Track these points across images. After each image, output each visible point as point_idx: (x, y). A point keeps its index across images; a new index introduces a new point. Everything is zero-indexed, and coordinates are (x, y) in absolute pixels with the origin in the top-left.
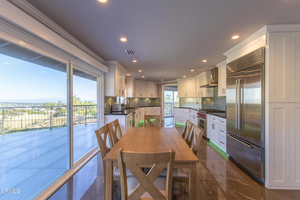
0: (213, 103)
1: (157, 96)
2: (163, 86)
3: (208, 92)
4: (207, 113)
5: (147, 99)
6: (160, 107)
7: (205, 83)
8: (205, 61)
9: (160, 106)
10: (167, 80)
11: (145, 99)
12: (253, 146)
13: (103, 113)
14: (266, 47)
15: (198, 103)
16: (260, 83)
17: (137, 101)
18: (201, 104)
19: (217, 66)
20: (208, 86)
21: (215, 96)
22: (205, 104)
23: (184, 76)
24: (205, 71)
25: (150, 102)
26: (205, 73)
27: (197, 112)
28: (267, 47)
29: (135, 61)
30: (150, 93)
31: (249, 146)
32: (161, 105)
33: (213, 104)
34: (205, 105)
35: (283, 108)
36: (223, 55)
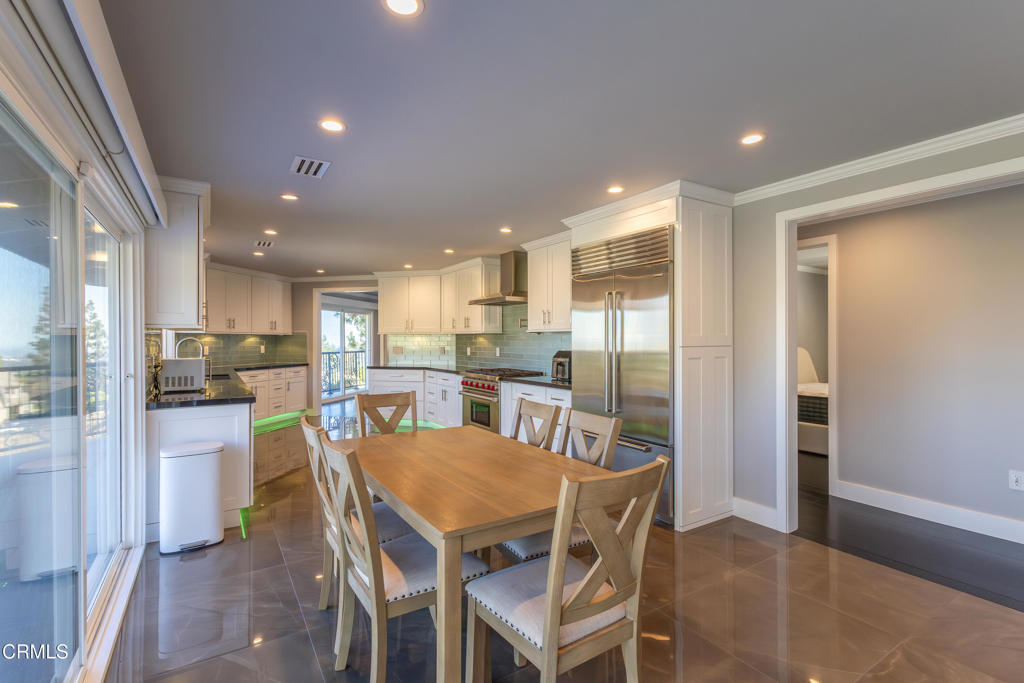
0: (498, 349)
1: (293, 328)
2: (317, 294)
3: (489, 318)
4: (501, 379)
5: (251, 340)
6: (304, 368)
7: (480, 292)
8: (506, 230)
9: (307, 365)
10: (339, 272)
11: (245, 339)
12: (650, 445)
13: (142, 400)
14: (677, 226)
15: (443, 351)
16: (665, 300)
17: (210, 349)
18: (454, 353)
19: (525, 247)
20: (489, 302)
21: (506, 329)
22: (469, 354)
23: (408, 264)
24: (483, 256)
25: (263, 348)
26: (479, 260)
27: (460, 378)
28: (679, 227)
29: (289, 197)
30: (267, 314)
31: (644, 448)
32: (309, 362)
33: (498, 355)
34: (470, 358)
35: (699, 358)
36: (563, 223)
